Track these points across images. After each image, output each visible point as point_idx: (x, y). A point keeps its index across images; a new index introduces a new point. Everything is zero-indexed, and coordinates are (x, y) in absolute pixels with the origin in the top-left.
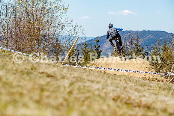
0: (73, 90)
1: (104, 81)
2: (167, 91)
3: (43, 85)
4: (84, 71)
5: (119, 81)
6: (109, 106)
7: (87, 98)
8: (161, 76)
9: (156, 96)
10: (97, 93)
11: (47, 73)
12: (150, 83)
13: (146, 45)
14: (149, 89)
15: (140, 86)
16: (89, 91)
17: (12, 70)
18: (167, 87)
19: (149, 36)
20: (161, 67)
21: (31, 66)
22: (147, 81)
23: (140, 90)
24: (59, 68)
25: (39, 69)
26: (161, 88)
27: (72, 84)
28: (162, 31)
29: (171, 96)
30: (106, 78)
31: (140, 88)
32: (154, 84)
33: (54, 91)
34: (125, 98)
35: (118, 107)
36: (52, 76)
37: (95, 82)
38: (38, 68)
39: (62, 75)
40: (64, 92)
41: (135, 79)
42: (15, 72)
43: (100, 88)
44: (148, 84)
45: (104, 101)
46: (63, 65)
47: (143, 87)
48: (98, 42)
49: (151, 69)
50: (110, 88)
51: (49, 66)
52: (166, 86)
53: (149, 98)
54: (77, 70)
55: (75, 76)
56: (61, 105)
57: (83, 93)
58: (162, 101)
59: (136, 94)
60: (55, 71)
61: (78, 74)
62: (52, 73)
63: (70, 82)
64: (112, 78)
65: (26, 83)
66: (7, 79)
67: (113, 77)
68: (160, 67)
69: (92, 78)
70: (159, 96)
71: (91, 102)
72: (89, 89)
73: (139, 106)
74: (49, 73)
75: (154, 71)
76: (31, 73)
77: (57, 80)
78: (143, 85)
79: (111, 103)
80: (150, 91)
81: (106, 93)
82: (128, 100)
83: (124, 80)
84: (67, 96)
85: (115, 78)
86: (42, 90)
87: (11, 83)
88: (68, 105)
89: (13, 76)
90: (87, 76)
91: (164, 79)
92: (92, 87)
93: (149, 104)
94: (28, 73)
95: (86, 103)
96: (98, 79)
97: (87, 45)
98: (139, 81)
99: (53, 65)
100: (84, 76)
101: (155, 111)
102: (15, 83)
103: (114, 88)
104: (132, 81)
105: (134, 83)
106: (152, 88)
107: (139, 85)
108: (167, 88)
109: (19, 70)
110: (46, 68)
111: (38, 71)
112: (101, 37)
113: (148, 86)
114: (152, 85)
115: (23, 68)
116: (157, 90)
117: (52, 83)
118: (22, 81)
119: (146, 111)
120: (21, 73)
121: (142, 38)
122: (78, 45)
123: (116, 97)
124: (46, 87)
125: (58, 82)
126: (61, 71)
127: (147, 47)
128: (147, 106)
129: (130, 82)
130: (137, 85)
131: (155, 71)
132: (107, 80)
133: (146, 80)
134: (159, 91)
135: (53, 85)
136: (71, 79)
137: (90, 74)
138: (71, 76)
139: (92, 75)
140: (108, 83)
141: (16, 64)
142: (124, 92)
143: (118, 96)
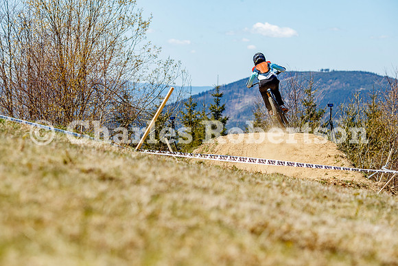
0: (160, 211)
1: (231, 188)
2: (377, 211)
3: (89, 200)
4: (185, 166)
5: (266, 189)
6: (241, 247)
7: (192, 229)
8: (363, 174)
9: (350, 223)
10: (214, 216)
11: (100, 171)
12: (338, 191)
13: (329, 105)
14: (334, 207)
15: (314, 199)
16: (196, 213)
17: (21, 164)
18: (378, 202)
19: (335, 84)
20: (364, 153)
21: (63, 156)
22: (330, 188)
23: (315, 209)
24: (127, 158)
25: (81, 163)
26: (362, 203)
27: (156, 197)
28: (366, 73)
29: (386, 222)
30: (237, 182)
31: (315, 204)
32: (345, 194)
33: (114, 215)
34: (280, 228)
35: (263, 248)
36: (111, 179)
37: (211, 192)
38: (80, 159)
39: (134, 176)
40: (138, 215)
41: (302, 182)
42: (27, 169)
43: (222, 206)
44: (334, 194)
45: (232, 235)
46: (138, 153)
47: (322, 202)
48: (219, 98)
49: (339, 158)
50: (246, 205)
51: (105, 154)
52: (374, 199)
53: (334, 227)
54: (169, 165)
55: (165, 178)
56: (132, 245)
57: (182, 217)
58: (365, 235)
59: (306, 218)
60: (119, 167)
61: (172, 173)
62: (112, 171)
63: (152, 192)
64: (249, 181)
65: (50, 194)
66: (8, 187)
67: (254, 179)
68: (360, 153)
69: (204, 182)
70: (359, 222)
71: (200, 238)
72: (196, 207)
73: (311, 248)
74: (105, 170)
75: (346, 163)
76: (63, 172)
77: (122, 187)
78: (320, 197)
79: (248, 240)
80: (337, 210)
81: (234, 217)
82: (286, 233)
83: (277, 186)
84: (144, 226)
85: (257, 181)
86: (88, 211)
87: (17, 195)
88: (147, 246)
89: (22, 179)
90: (193, 177)
91: (371, 182)
92: (202, 203)
93: (335, 240)
94: (56, 173)
95: (190, 240)
96: (218, 185)
97: (195, 105)
98: (311, 188)
99: (114, 153)
100: (186, 178)
101: (348, 257)
102: (24, 197)
103: (255, 206)
104: (296, 187)
105: (300, 192)
106: (342, 204)
107: (312, 198)
108: (376, 204)
109: (36, 165)
110: (99, 160)
111: (78, 166)
112: (226, 86)
113: (333, 200)
114: (342, 196)
115: (46, 161)
116: (353, 207)
117: (110, 194)
118: (42, 190)
119: (328, 258)
120: (41, 172)
121: (320, 88)
122: (173, 104)
123: (259, 225)
124: (97, 205)
125: (124, 192)
126: (133, 167)
127: (331, 109)
128: (331, 246)
129: (291, 191)
130: (309, 196)
131: (348, 164)
132: (238, 186)
133: (329, 184)
134: (357, 211)
135: (113, 199)
136: (155, 185)
137: (199, 171)
138: (155, 177)
139: (205, 175)
140: (240, 193)
141: (29, 152)
142: (276, 213)
143: (263, 223)
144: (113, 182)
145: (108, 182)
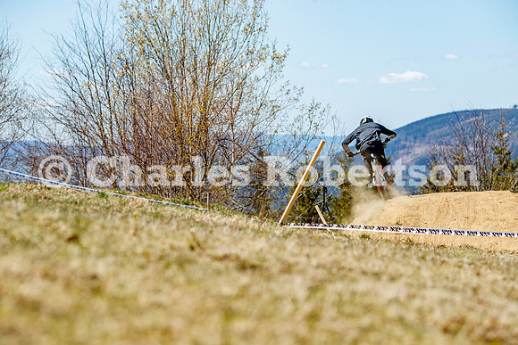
0: (321, 308)
1: (410, 271)
3: (229, 298)
4: (346, 244)
5: (457, 269)
7: (365, 331)
10: (392, 312)
11: (238, 258)
16: (368, 309)
17: (135, 254)
21: (188, 239)
24: (270, 237)
25: (212, 248)
27: (314, 289)
30: (417, 263)
33: (264, 316)
34: (481, 324)
36: (253, 267)
37: (385, 278)
38: (210, 242)
39: (283, 262)
40: (293, 315)
42: (142, 260)
43: (402, 297)
45: (419, 336)
46: (283, 228)
50: (433, 295)
51: (242, 232)
55: (323, 262)
57: (351, 316)
59: (513, 307)
60: (261, 250)
61: (331, 254)
62: (254, 256)
63: (309, 283)
64: (433, 259)
65: (177, 293)
66: (122, 286)
67: (438, 257)
69: (374, 265)
72: (368, 300)
74: (244, 255)
76: (190, 261)
77: (269, 278)
81: (420, 311)
82: (489, 329)
83: (470, 264)
84: (303, 330)
85: (442, 259)
86: (229, 314)
87: (135, 297)
89: (140, 274)
92: (376, 295)
94: (182, 263)
96: (393, 268)
98: (514, 264)
99: (253, 230)
100: (350, 261)
102: (144, 299)
105: (501, 272)
109: (154, 253)
110: (235, 241)
111: (209, 252)
115: (167, 246)
117: (255, 289)
118: (166, 288)
120: (162, 264)
123: (453, 321)
124: (239, 305)
125: (273, 286)
126: (280, 249)
129: (489, 271)
132: (419, 268)
135: (259, 295)
136: (312, 272)
137: (365, 250)
138: (310, 262)
139: (373, 254)
140: (423, 277)
141: (144, 235)
142: (473, 304)
143: (459, 318)
144: (257, 272)
145: (249, 271)
